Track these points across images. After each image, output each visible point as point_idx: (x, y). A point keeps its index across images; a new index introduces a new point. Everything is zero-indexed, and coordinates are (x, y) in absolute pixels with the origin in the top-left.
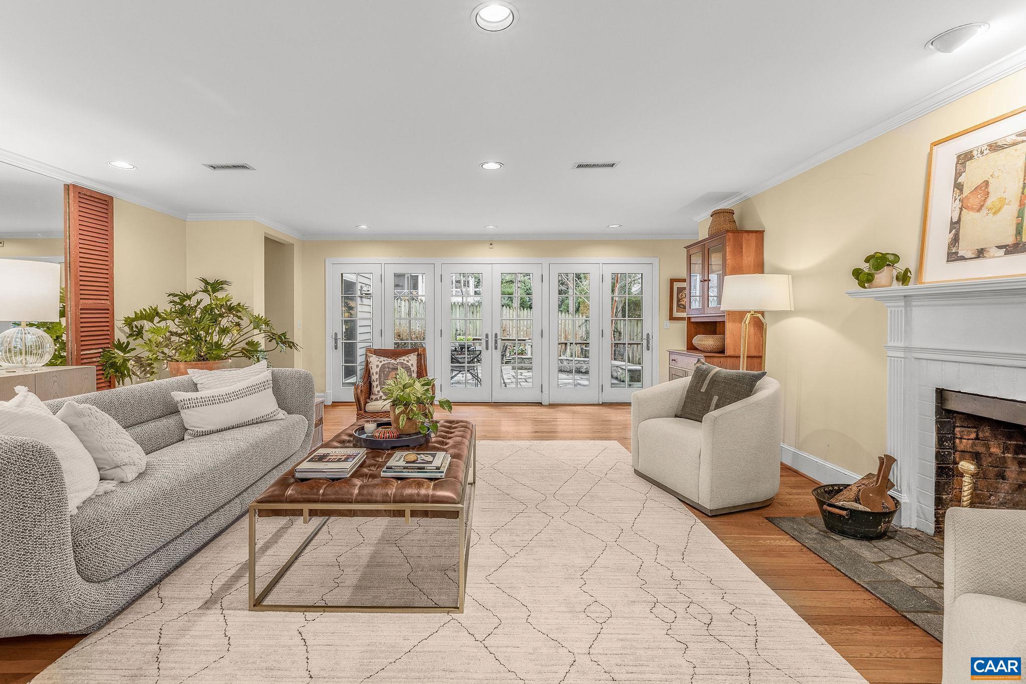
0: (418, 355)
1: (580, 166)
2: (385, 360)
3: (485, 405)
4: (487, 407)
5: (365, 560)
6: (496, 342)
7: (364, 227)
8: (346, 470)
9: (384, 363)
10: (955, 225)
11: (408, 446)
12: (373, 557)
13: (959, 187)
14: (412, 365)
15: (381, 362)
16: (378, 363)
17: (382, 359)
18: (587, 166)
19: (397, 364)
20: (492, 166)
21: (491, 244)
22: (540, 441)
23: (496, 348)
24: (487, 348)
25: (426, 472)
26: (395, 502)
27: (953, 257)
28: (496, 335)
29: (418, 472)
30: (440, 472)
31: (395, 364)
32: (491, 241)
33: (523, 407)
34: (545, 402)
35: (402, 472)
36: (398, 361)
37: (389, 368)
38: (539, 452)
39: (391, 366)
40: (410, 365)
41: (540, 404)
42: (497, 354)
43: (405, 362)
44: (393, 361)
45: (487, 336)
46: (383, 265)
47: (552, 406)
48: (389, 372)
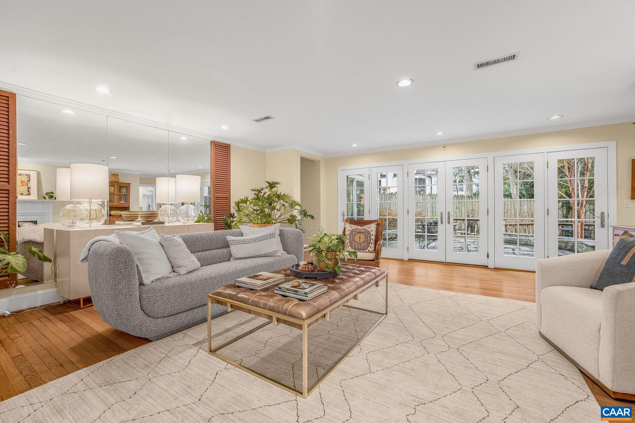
0: (377, 224)
1: (479, 66)
2: (354, 227)
5: (279, 345)
6: (449, 218)
8: (257, 285)
9: (354, 228)
11: (316, 278)
12: (286, 345)
14: (372, 231)
15: (351, 228)
16: (350, 228)
17: (353, 226)
19: (362, 230)
21: (444, 147)
23: (449, 222)
24: (442, 223)
25: (298, 295)
26: (269, 310)
28: (449, 213)
29: (294, 294)
30: (306, 296)
31: (360, 229)
32: (444, 145)
34: (491, 267)
35: (285, 292)
36: (363, 227)
37: (356, 232)
39: (357, 231)
40: (370, 231)
41: (486, 267)
42: (450, 227)
43: (367, 228)
44: (360, 228)
45: (442, 214)
46: (370, 168)
48: (355, 234)
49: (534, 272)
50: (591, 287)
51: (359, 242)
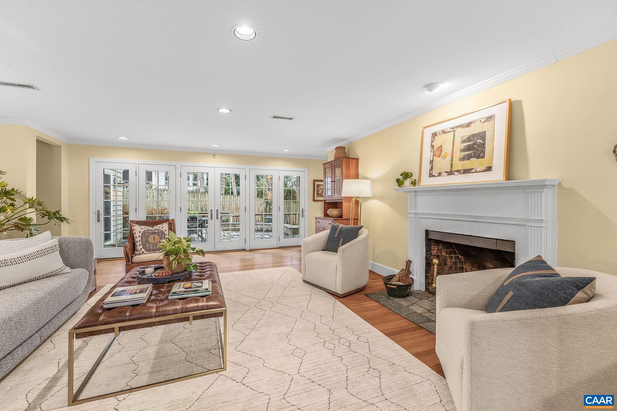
0: (169, 224)
1: (275, 117)
2: (145, 228)
3: (210, 253)
4: (211, 254)
5: (153, 356)
6: (217, 214)
7: (123, 138)
8: (144, 298)
9: (145, 229)
10: (432, 162)
11: (180, 280)
12: (158, 353)
13: (432, 146)
14: (165, 230)
15: (142, 229)
16: (140, 230)
17: (143, 227)
18: (278, 117)
19: (155, 230)
20: (224, 111)
21: (214, 156)
22: (249, 271)
23: (217, 218)
24: (212, 218)
25: (199, 293)
26: (182, 313)
27: (431, 175)
28: (217, 210)
29: (194, 293)
30: (208, 292)
31: (153, 230)
32: (214, 154)
33: (233, 253)
34: (247, 249)
35: (183, 294)
36: (155, 228)
37: (148, 233)
38: (250, 277)
39: (150, 232)
40: (164, 230)
41: (244, 250)
42: (218, 222)
43: (160, 229)
44: (151, 228)
45: (211, 211)
46: (137, 165)
47: (251, 250)
48: (149, 235)
49: (300, 246)
50: (323, 250)
51: (154, 243)
